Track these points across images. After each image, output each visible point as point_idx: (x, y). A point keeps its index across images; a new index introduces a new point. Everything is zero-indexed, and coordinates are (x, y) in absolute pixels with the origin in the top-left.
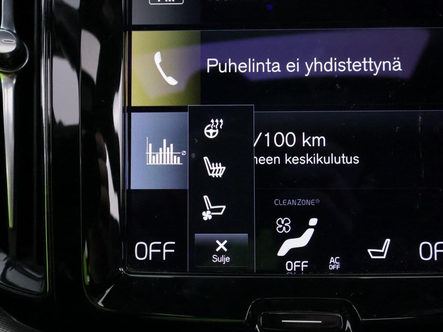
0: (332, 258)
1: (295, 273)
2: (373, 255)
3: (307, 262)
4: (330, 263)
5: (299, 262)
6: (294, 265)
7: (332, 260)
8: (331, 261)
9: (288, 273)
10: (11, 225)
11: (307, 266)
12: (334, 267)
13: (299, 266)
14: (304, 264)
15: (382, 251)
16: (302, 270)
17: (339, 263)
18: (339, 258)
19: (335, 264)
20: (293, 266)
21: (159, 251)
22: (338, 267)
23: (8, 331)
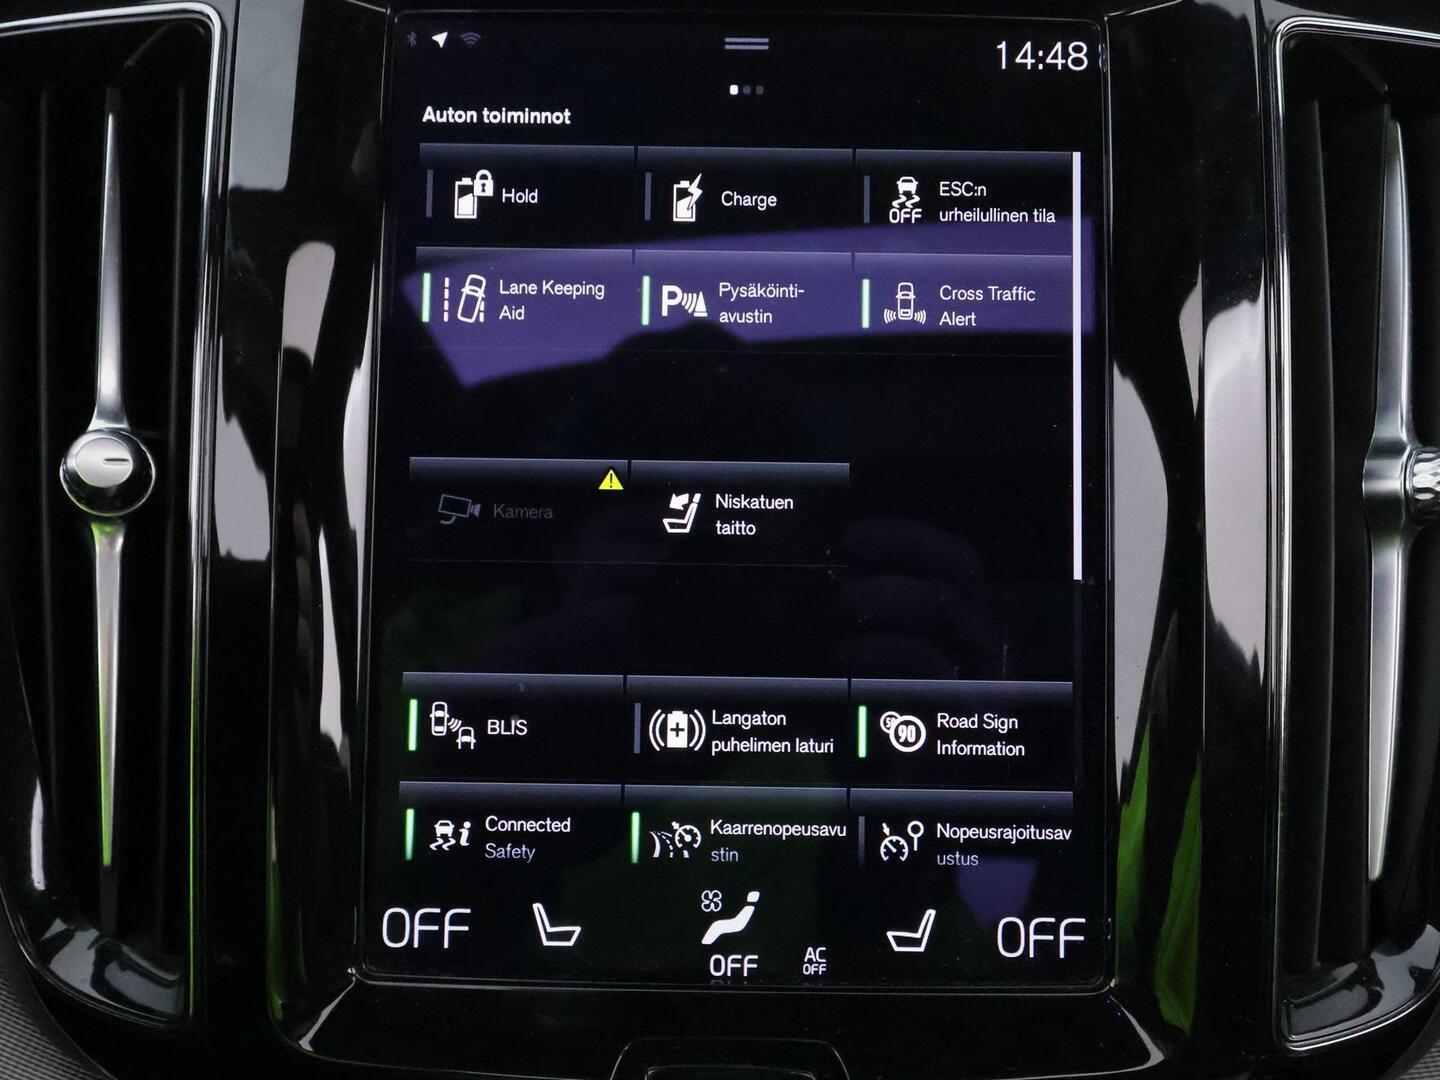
0: (810, 949)
1: (729, 983)
2: (898, 945)
3: (756, 957)
4: (806, 960)
5: (739, 957)
6: (728, 965)
7: (810, 954)
8: (807, 957)
9: (713, 981)
10: (107, 858)
11: (755, 966)
12: (813, 969)
13: (739, 966)
14: (750, 961)
15: (918, 935)
16: (745, 974)
17: (824, 961)
18: (824, 949)
19: (817, 962)
20: (725, 966)
21: (436, 928)
22: (821, 969)
23: (76, 1078)
